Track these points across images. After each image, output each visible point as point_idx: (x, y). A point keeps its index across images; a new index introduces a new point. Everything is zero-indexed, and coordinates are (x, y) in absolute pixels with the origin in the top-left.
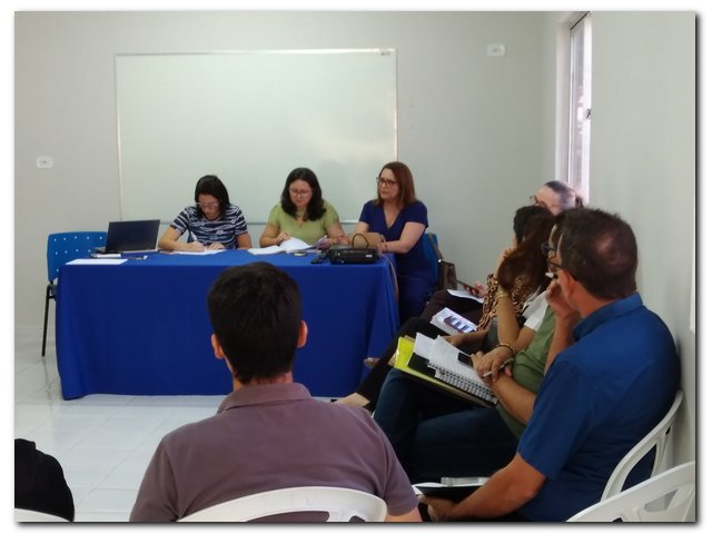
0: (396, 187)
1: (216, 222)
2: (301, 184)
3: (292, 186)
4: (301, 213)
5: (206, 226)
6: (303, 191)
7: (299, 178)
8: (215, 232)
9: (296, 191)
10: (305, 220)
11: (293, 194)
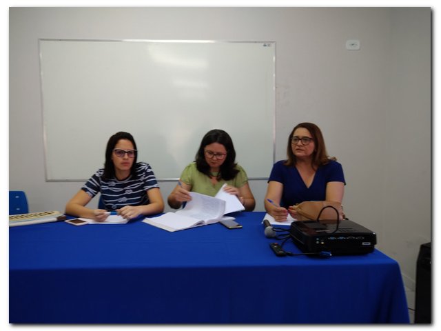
0: (312, 144)
1: (125, 182)
2: (217, 147)
3: (208, 148)
4: (215, 174)
5: (117, 186)
6: (219, 154)
7: (215, 141)
8: (124, 191)
9: (211, 153)
10: (218, 180)
11: (208, 156)
